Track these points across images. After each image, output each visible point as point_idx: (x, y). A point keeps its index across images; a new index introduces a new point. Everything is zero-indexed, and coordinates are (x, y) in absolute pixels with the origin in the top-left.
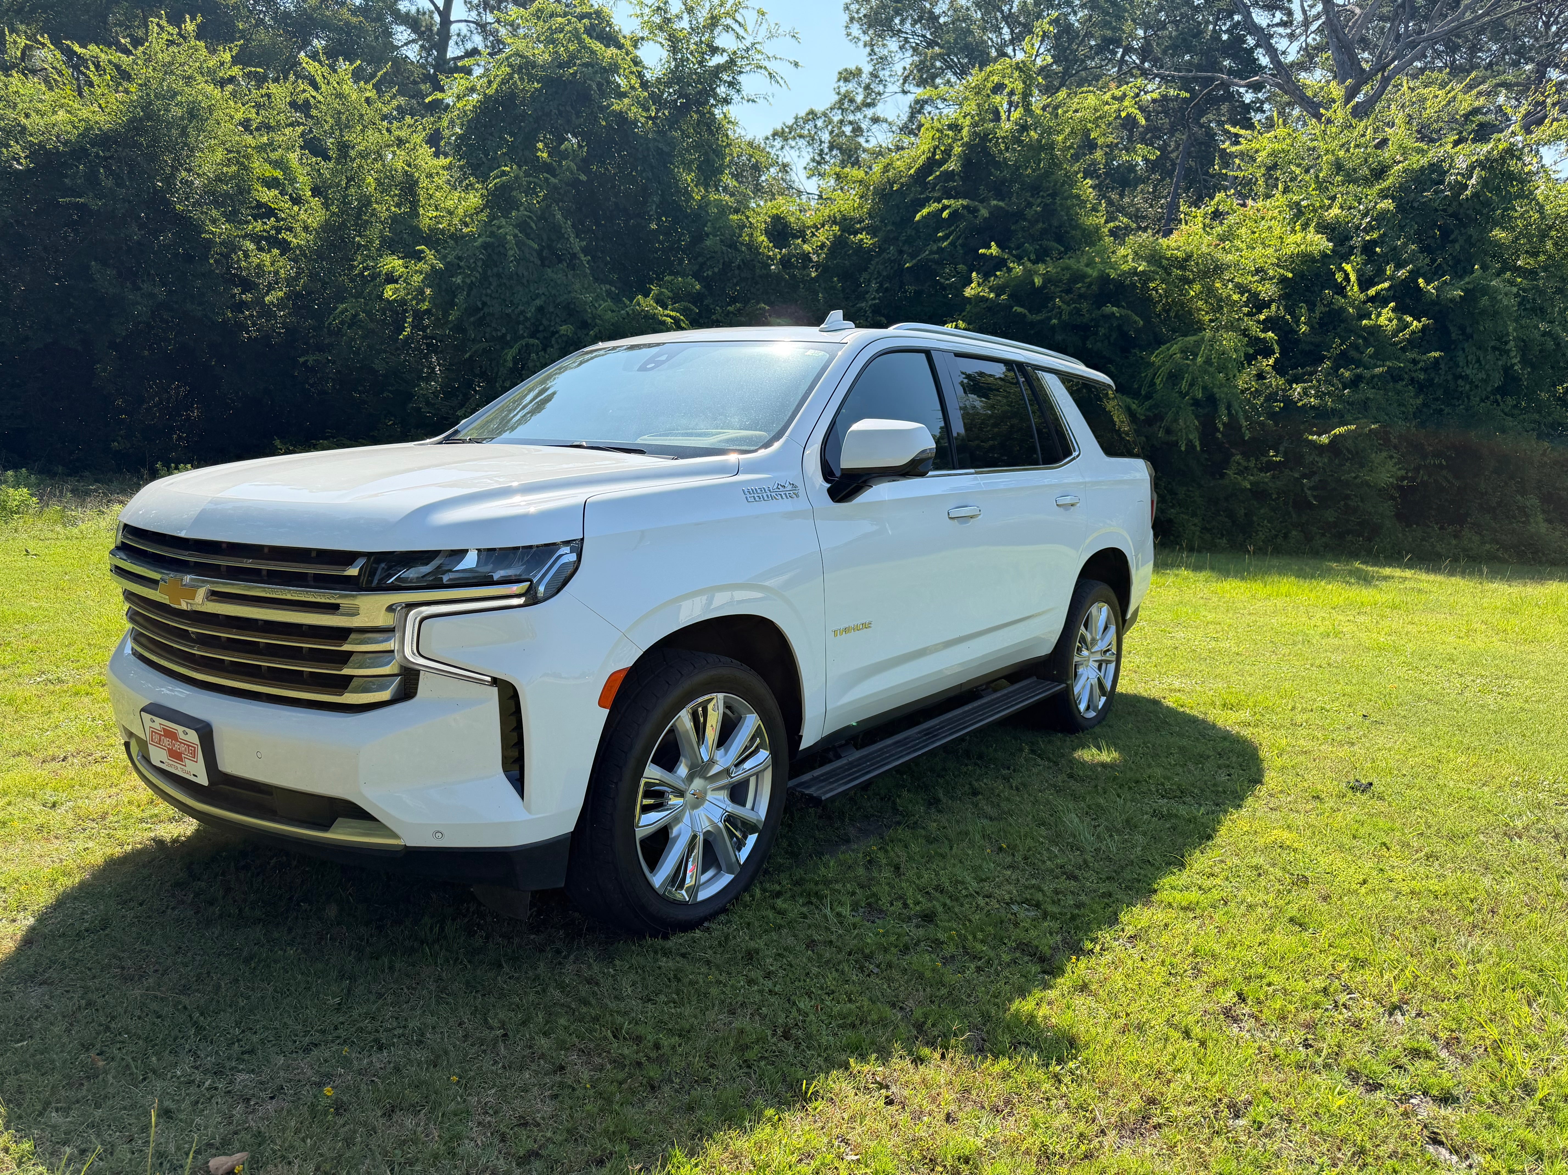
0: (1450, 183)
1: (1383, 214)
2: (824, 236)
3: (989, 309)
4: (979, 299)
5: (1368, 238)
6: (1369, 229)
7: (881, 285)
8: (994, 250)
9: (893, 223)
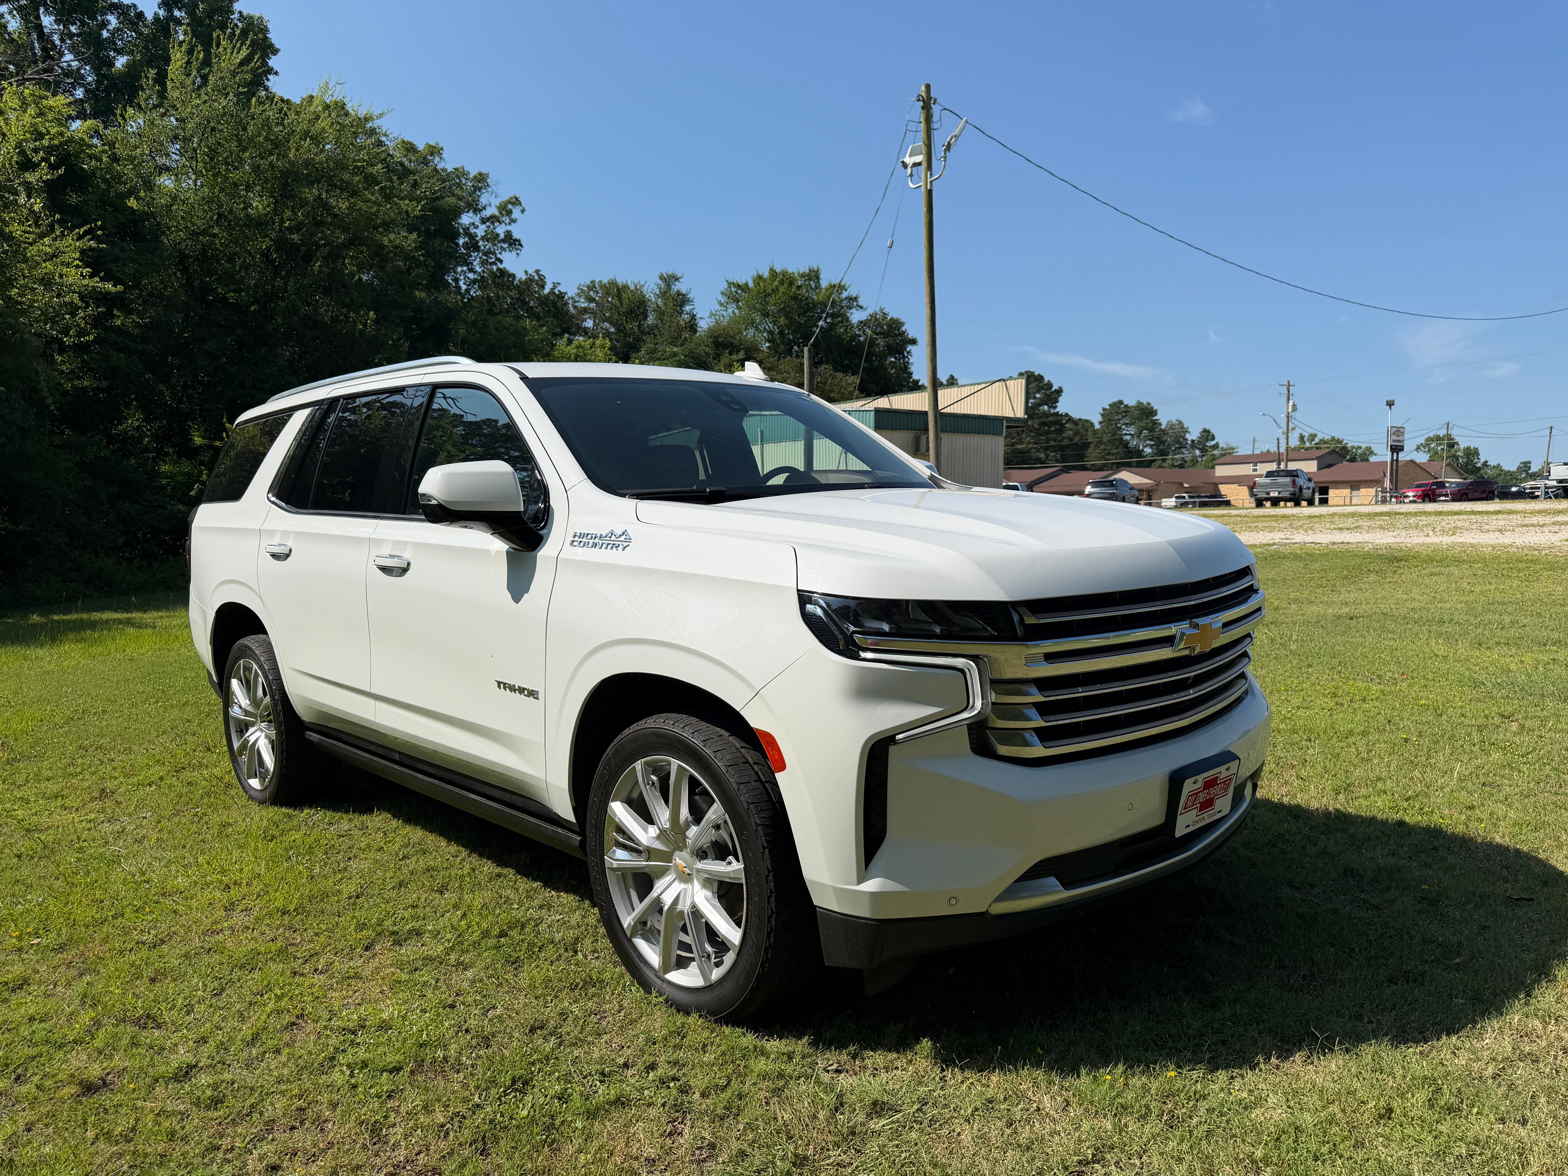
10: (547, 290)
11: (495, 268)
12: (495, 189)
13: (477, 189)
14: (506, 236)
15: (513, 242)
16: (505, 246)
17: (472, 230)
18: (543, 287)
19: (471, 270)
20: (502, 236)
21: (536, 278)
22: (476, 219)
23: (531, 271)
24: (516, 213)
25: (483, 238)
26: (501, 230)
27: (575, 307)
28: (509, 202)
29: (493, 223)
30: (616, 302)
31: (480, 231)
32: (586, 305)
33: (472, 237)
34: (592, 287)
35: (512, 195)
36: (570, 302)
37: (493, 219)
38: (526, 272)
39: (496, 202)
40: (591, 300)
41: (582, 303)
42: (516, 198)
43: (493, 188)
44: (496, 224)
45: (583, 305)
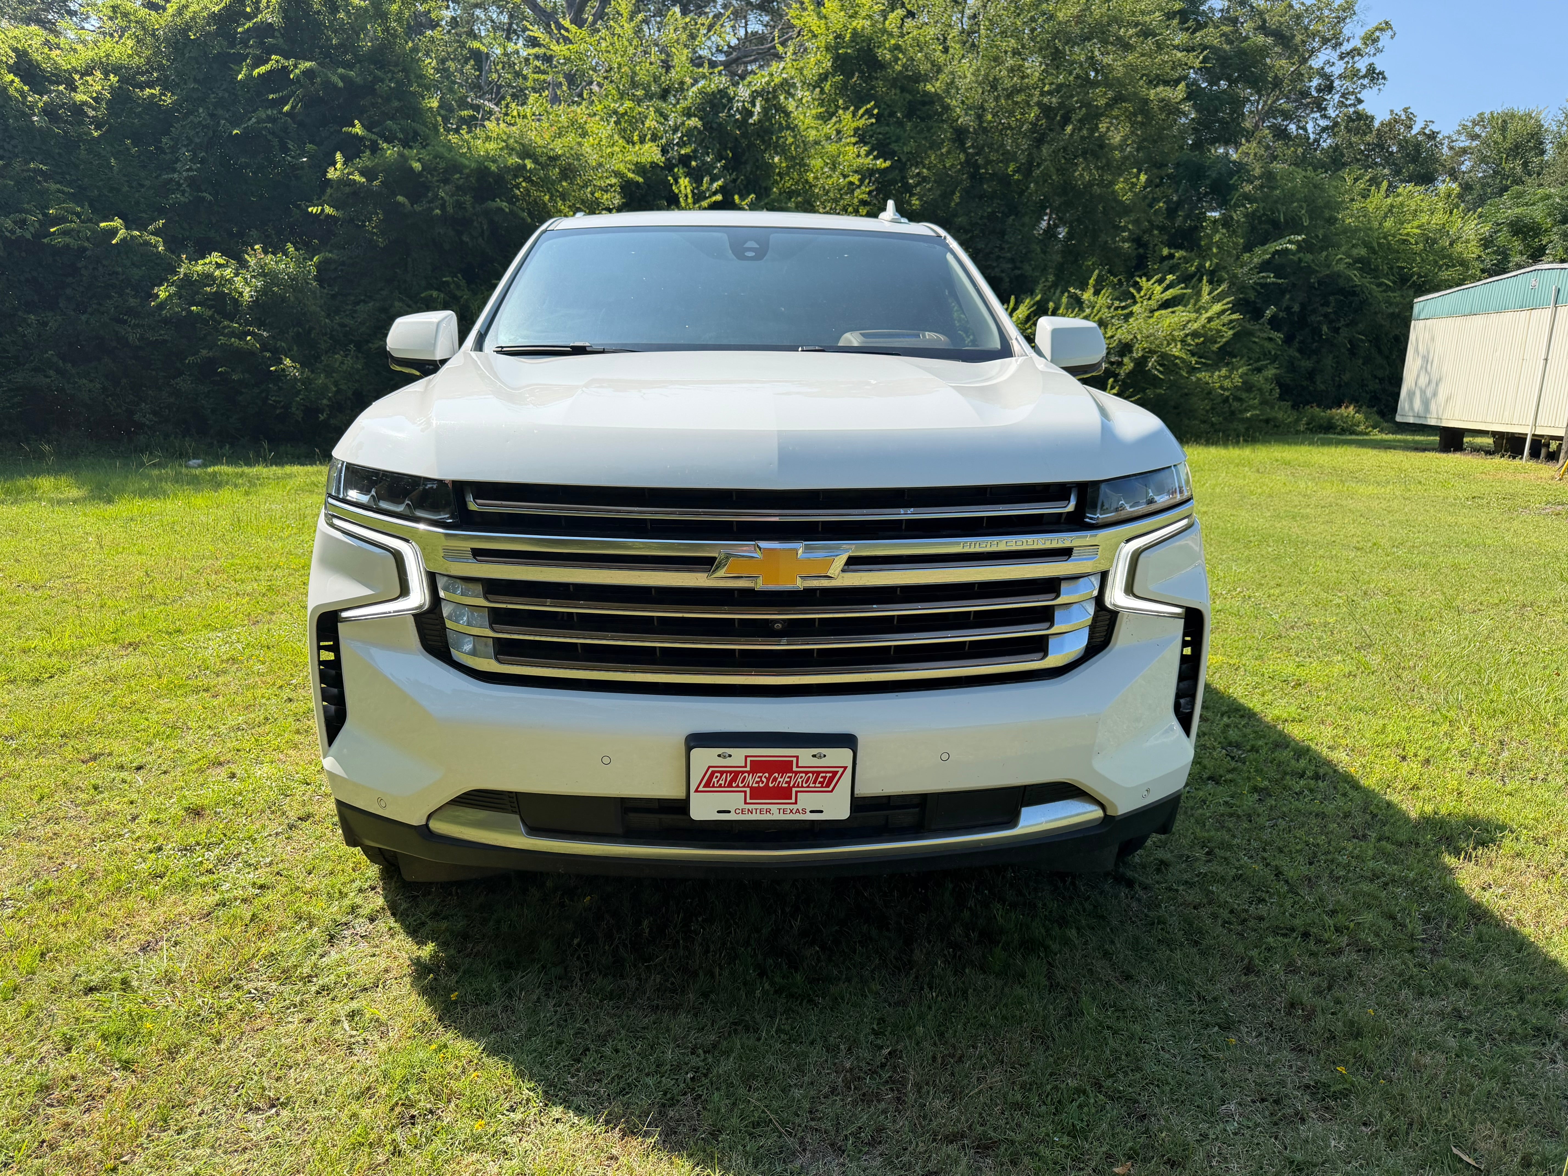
0: (738, 109)
1: (689, 133)
2: (97, 84)
3: (355, 194)
4: (345, 182)
5: (683, 152)
6: (682, 144)
7: (195, 155)
8: (358, 129)
9: (195, 80)
10: (1415, 130)
11: (1351, 110)
12: (1363, 17)
13: (1340, 20)
14: (1368, 70)
15: (1374, 75)
16: (1366, 81)
17: (1328, 70)
18: (1410, 127)
19: (1324, 117)
20: (1363, 71)
21: (1403, 117)
22: (1334, 56)
23: (1398, 110)
24: (1385, 39)
25: (1340, 77)
26: (1362, 65)
27: (1451, 148)
28: (1377, 29)
29: (1353, 58)
30: (1498, 136)
31: (1338, 68)
32: (1467, 144)
33: (1327, 77)
34: (1479, 121)
35: (1382, 20)
36: (1446, 142)
37: (1356, 52)
38: (1392, 111)
39: (1361, 32)
40: (1475, 137)
41: (1463, 142)
42: (1386, 23)
43: (1360, 16)
44: (1357, 58)
45: (1462, 145)
